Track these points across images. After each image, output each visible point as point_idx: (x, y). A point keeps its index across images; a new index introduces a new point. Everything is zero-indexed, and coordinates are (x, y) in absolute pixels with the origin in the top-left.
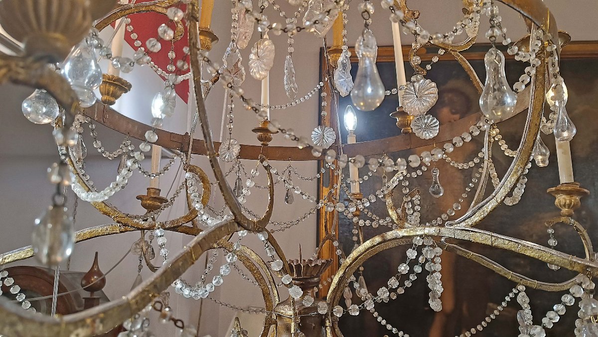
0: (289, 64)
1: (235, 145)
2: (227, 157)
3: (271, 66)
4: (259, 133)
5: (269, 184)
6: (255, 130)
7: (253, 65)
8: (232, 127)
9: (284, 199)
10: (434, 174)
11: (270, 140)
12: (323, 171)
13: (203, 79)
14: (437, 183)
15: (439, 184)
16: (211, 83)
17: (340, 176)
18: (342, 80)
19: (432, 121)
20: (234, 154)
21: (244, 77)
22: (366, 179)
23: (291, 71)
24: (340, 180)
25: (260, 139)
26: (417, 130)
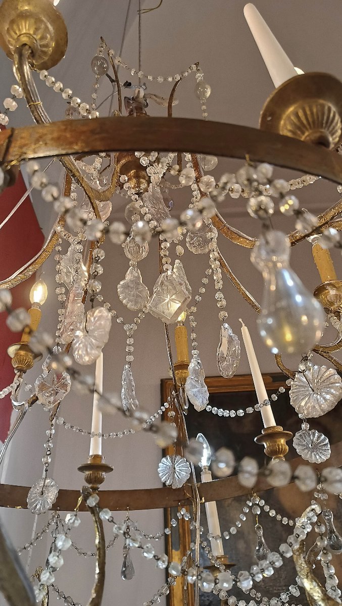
0: (127, 375)
1: (52, 486)
2: (38, 507)
3: (106, 341)
4: (87, 473)
5: (97, 541)
6: (82, 469)
7: (77, 345)
8: (50, 460)
9: (120, 572)
10: (326, 518)
11: (101, 481)
12: (174, 523)
13: (16, 400)
14: (334, 532)
15: (337, 533)
16: (27, 405)
17: (198, 532)
18: (195, 390)
19: (319, 437)
20: (49, 501)
21: (69, 388)
22: (234, 533)
23: (130, 384)
24: (198, 536)
25: (89, 480)
26: (303, 450)
